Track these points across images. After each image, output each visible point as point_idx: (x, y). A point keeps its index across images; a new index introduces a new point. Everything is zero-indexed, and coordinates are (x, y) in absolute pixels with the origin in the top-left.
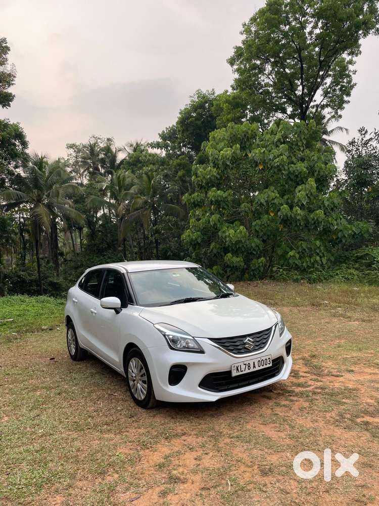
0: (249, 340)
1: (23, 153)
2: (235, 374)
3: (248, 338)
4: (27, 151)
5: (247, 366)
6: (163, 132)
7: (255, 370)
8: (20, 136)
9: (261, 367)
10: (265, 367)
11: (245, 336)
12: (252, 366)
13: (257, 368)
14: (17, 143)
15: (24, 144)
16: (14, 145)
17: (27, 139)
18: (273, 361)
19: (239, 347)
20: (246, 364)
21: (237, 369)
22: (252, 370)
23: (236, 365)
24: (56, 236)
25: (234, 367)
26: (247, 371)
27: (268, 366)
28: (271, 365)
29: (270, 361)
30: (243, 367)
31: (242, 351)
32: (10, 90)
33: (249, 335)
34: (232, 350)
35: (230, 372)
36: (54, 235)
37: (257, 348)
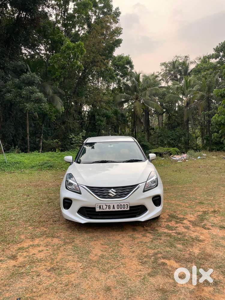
0: (112, 191)
1: (131, 72)
2: (98, 210)
3: (112, 190)
4: (133, 71)
5: (108, 207)
6: (217, 46)
7: (114, 210)
8: (129, 62)
9: (120, 209)
10: (123, 209)
11: (110, 188)
12: (112, 207)
13: (116, 209)
14: (128, 66)
15: (132, 67)
16: (126, 68)
17: (133, 64)
18: (130, 207)
19: (105, 194)
20: (107, 205)
21: (100, 207)
22: (112, 209)
23: (99, 205)
24: (148, 118)
25: (98, 205)
26: (107, 210)
27: (125, 209)
28: (128, 209)
29: (127, 206)
30: (105, 207)
31: (106, 197)
32: (120, 37)
33: (114, 188)
34: (100, 195)
35: (94, 208)
36: (147, 118)
37: (119, 196)
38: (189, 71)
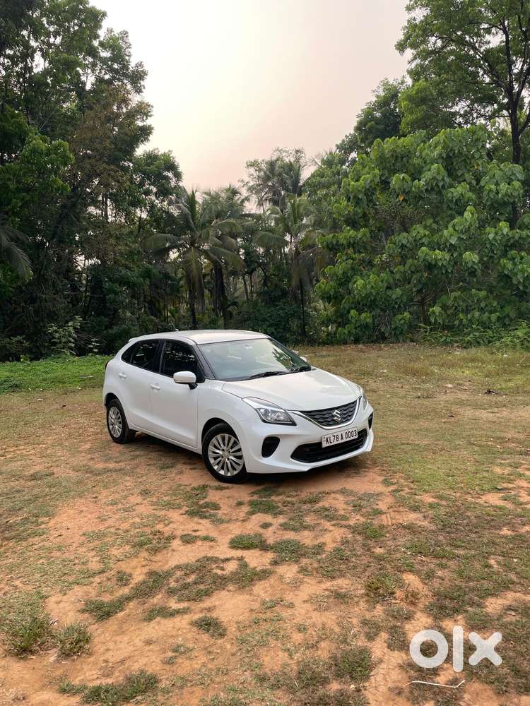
1: (177, 187)
2: (325, 445)
3: (336, 411)
4: (181, 184)
5: (336, 439)
7: (343, 441)
9: (348, 439)
10: (352, 438)
12: (340, 437)
13: (345, 440)
14: (170, 175)
15: (178, 176)
16: (167, 178)
17: (181, 169)
18: (359, 433)
19: (329, 420)
20: (334, 436)
21: (327, 441)
22: (340, 441)
23: (326, 436)
25: (324, 439)
26: (336, 443)
27: (354, 437)
28: (357, 436)
30: (332, 438)
31: (331, 423)
33: (337, 408)
35: (320, 443)
37: (344, 420)
38: (301, 183)
